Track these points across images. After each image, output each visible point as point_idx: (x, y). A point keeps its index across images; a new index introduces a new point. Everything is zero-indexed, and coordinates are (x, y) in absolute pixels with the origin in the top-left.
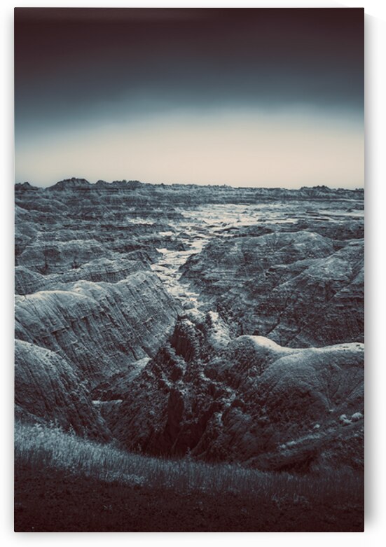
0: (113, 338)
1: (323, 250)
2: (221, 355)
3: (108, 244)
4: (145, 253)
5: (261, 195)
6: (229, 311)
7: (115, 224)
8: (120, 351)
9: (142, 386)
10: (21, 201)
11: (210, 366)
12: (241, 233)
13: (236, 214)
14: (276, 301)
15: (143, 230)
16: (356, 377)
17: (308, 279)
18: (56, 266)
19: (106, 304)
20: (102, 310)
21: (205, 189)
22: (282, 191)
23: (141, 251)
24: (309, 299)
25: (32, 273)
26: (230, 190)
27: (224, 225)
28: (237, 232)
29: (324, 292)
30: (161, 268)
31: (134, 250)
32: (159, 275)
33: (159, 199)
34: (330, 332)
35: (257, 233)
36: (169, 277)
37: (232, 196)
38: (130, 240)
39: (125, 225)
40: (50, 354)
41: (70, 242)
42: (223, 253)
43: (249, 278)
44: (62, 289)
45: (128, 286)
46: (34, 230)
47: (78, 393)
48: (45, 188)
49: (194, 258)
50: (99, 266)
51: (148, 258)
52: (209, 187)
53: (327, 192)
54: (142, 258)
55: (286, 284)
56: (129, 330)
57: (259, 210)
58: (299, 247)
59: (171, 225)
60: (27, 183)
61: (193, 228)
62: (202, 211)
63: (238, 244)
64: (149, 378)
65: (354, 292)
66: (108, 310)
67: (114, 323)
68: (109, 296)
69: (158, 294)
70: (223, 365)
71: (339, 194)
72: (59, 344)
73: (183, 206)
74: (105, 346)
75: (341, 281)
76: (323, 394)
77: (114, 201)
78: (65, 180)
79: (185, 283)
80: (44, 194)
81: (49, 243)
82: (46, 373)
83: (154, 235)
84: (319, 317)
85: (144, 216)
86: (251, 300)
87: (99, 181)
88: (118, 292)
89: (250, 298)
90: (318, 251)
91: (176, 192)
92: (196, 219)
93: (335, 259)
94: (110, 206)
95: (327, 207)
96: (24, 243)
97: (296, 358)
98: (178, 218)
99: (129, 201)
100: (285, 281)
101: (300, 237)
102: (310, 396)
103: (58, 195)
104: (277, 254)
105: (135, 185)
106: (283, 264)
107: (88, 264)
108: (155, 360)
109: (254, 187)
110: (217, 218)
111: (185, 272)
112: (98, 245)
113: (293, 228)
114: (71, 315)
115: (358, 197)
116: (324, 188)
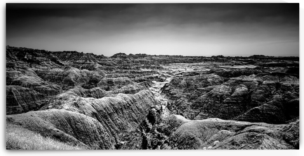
0: (132, 117)
1: (220, 82)
2: (163, 123)
3: (133, 79)
4: (147, 83)
5: (195, 59)
6: (173, 105)
7: (135, 71)
8: (135, 122)
9: (135, 135)
10: (100, 62)
11: (159, 127)
12: (186, 75)
13: (185, 67)
14: (199, 103)
15: (147, 73)
16: (214, 132)
17: (213, 94)
18: (112, 88)
19: (130, 103)
20: (128, 105)
21: (172, 57)
22: (204, 58)
23: (146, 82)
24: (213, 102)
25: (102, 90)
26: (182, 57)
27: (180, 72)
28: (185, 75)
29: (219, 99)
30: (153, 89)
31: (143, 81)
32: (152, 91)
33: (154, 61)
34: (222, 116)
35: (193, 75)
36: (157, 93)
37: (183, 60)
38: (141, 77)
39: (140, 71)
40: (94, 120)
41: (118, 78)
42: (178, 83)
43: (188, 93)
44: (113, 96)
45: (139, 96)
46: (104, 73)
47: (104, 136)
48: (109, 57)
49: (167, 85)
50: (128, 88)
51: (148, 85)
52: (174, 56)
53: (223, 58)
54: (146, 85)
55: (203, 96)
56: (139, 114)
57: (194, 65)
58: (209, 80)
59: (158, 71)
60: (103, 55)
61: (167, 73)
62: (171, 66)
63: (184, 79)
64: (138, 132)
65: (232, 99)
66: (131, 105)
67: (133, 111)
68: (131, 99)
69: (151, 99)
70: (164, 127)
71: (228, 59)
72: (111, 118)
73: (163, 64)
74: (129, 120)
75: (226, 95)
76: (200, 139)
77: (136, 62)
78: (117, 54)
79: (163, 95)
80: (109, 59)
81: (109, 79)
82: (91, 127)
83: (151, 76)
84: (217, 110)
85: (148, 68)
86: (189, 102)
87: (130, 54)
88: (135, 98)
89: (189, 101)
90: (217, 82)
91: (161, 58)
92: (168, 69)
93: (224, 85)
94: (134, 64)
95: (223, 64)
96: (100, 78)
97: (190, 124)
98: (161, 69)
99: (142, 62)
100: (203, 95)
101: (210, 76)
102: (194, 139)
103: (114, 60)
104: (200, 83)
105: (144, 56)
106: (203, 87)
107: (124, 87)
108: (141, 124)
109: (192, 56)
110: (177, 69)
111: (163, 90)
112: (129, 79)
113: (208, 73)
114: (116, 107)
115: (236, 60)
116: (221, 56)
